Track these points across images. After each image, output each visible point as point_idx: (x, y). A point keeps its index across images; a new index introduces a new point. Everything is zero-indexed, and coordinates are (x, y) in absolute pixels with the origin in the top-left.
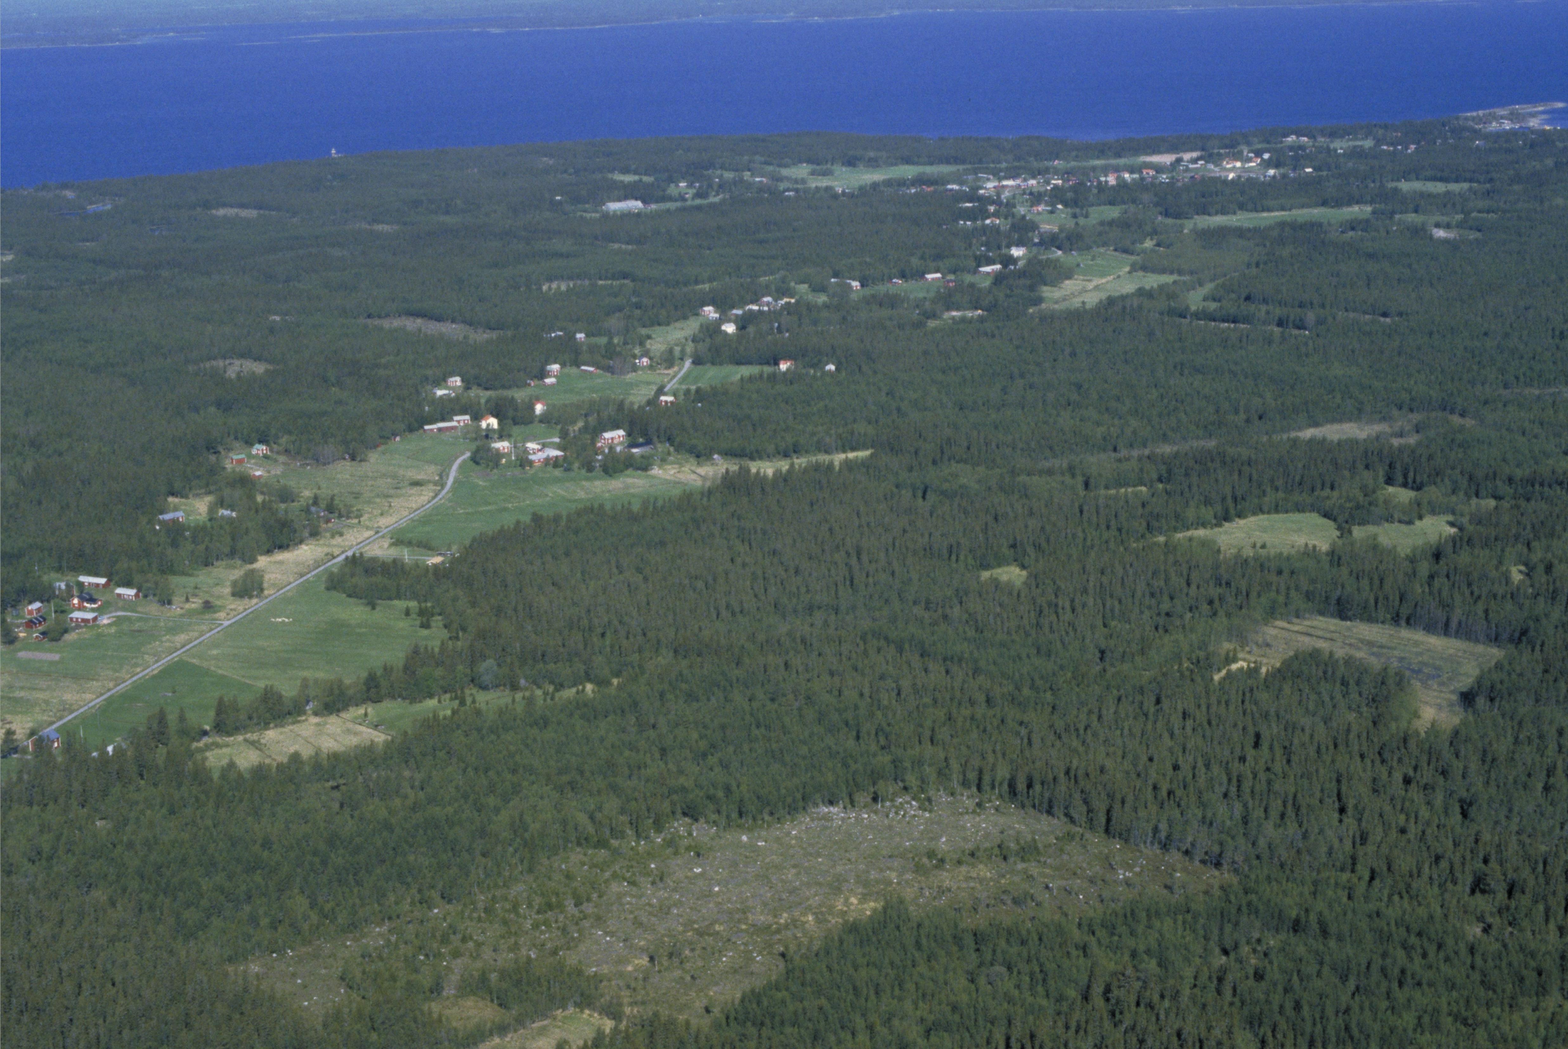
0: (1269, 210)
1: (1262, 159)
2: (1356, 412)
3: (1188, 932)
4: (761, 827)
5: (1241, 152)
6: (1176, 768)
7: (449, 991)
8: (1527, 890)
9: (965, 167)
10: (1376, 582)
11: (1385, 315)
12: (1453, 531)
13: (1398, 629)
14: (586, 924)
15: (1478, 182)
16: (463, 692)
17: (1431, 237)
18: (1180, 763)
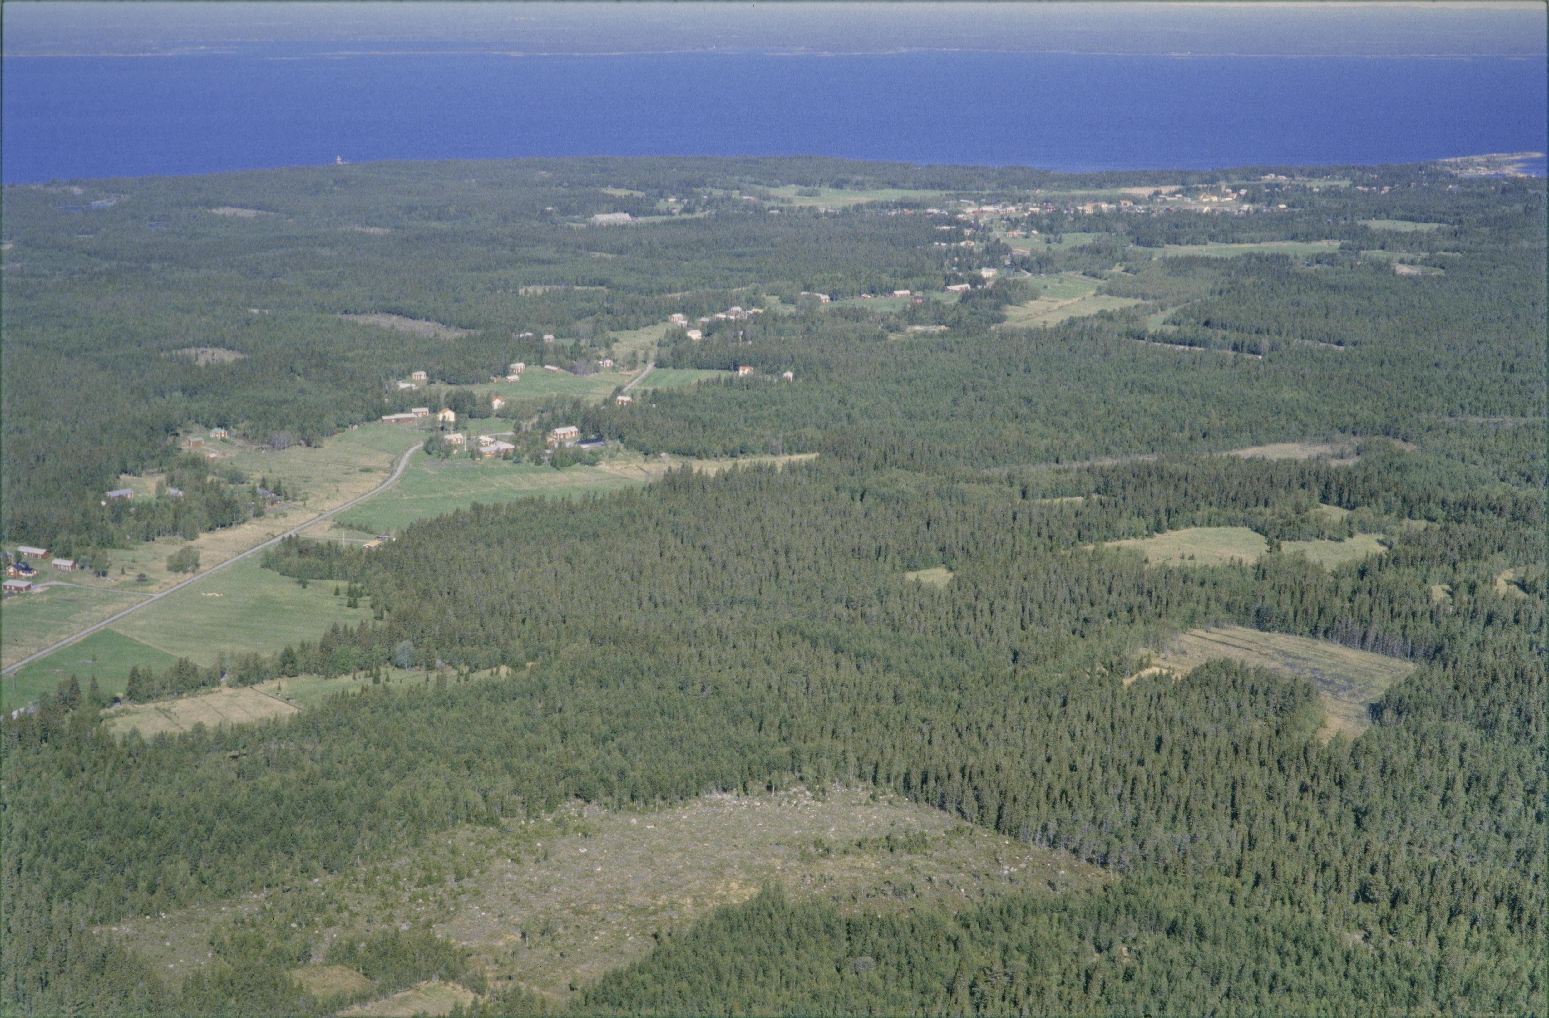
0: (1239, 242)
1: (1239, 195)
2: (1299, 433)
3: (1062, 930)
4: (652, 811)
5: (1220, 187)
6: (1073, 768)
7: (317, 958)
8: (1410, 901)
9: (948, 192)
10: (1298, 595)
11: (1339, 343)
12: (1382, 549)
13: (1315, 641)
14: (463, 898)
15: (1447, 222)
16: (378, 669)
17: (1394, 273)
18: (1077, 764)
